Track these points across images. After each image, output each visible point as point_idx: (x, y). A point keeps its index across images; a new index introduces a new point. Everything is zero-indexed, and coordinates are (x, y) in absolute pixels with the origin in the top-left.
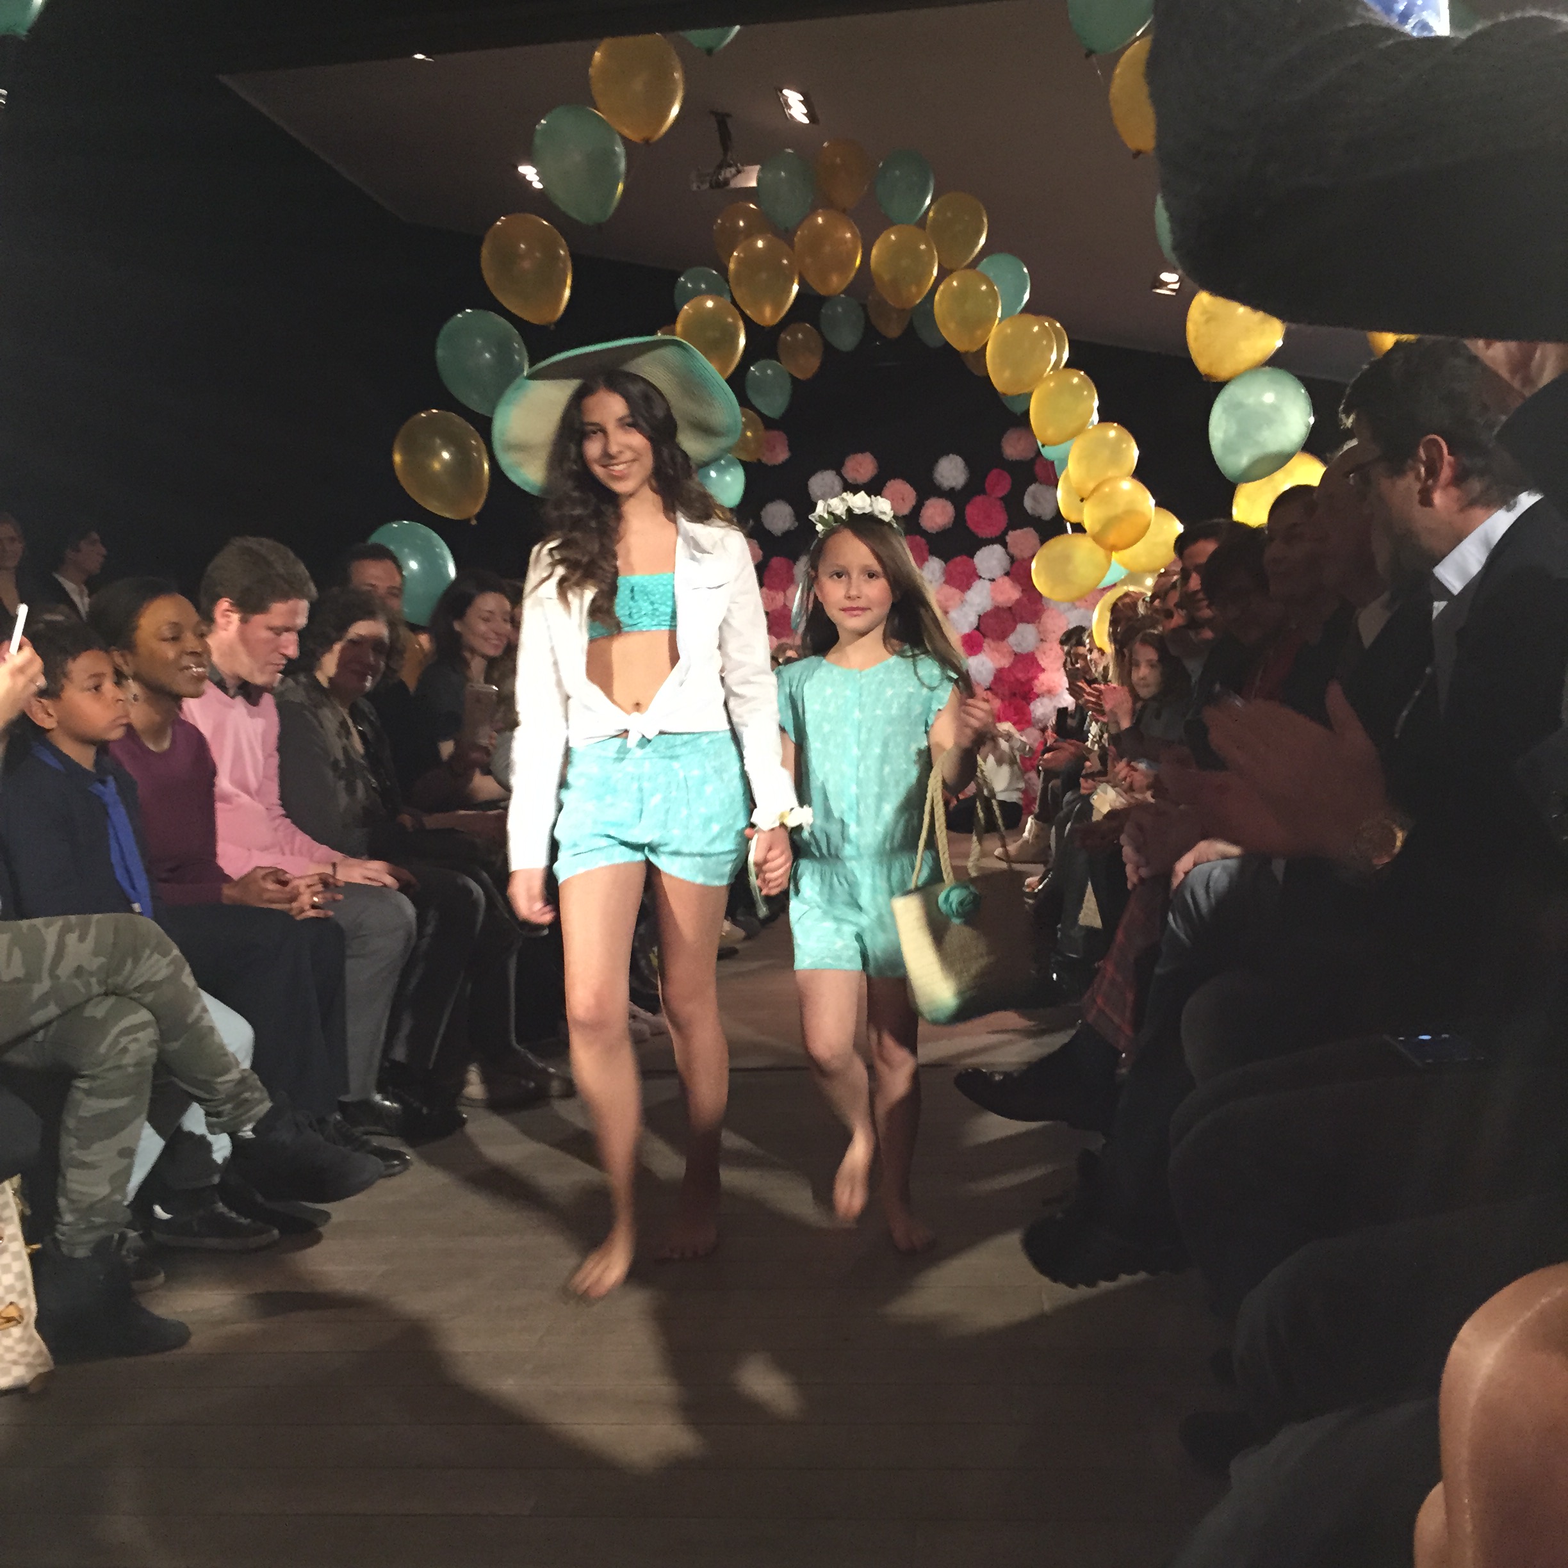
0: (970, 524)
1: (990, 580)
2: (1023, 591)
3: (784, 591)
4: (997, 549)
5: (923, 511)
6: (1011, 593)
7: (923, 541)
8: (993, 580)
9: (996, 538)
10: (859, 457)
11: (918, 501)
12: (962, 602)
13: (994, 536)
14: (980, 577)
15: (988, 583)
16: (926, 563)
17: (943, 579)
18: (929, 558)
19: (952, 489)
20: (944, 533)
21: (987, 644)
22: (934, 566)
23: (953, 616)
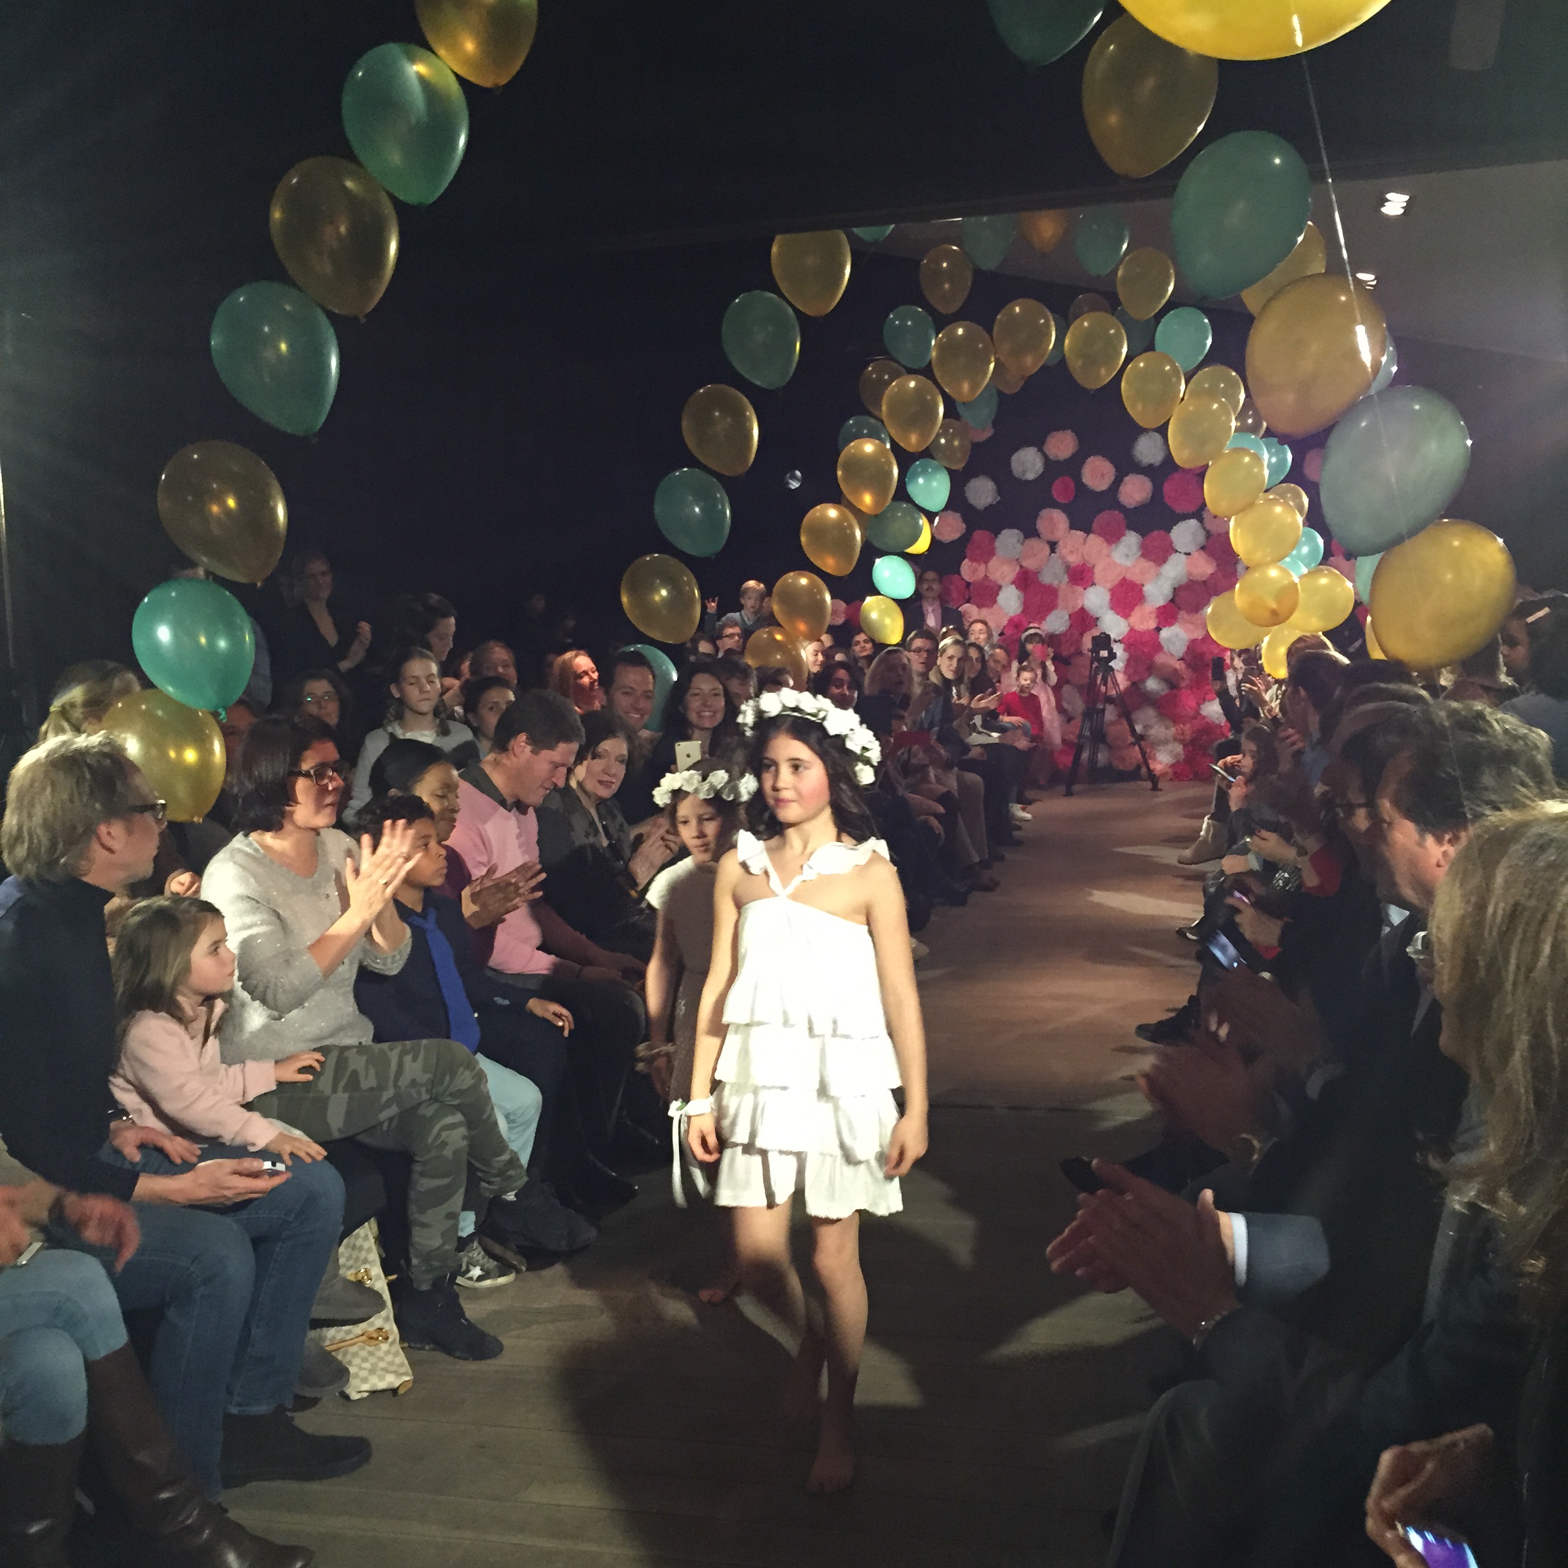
0: (1167, 500)
1: (1186, 554)
2: (1217, 566)
3: (986, 563)
4: (1193, 522)
5: (1121, 487)
6: (1205, 568)
7: (1121, 515)
8: (1189, 554)
9: (1193, 513)
10: (1060, 435)
11: (1116, 478)
12: (1158, 575)
13: (1190, 512)
14: (1176, 551)
15: (1185, 556)
16: (1124, 538)
17: (1140, 553)
18: (1127, 532)
19: (1151, 466)
20: (1141, 509)
21: (1183, 614)
22: (1131, 540)
23: (1148, 589)
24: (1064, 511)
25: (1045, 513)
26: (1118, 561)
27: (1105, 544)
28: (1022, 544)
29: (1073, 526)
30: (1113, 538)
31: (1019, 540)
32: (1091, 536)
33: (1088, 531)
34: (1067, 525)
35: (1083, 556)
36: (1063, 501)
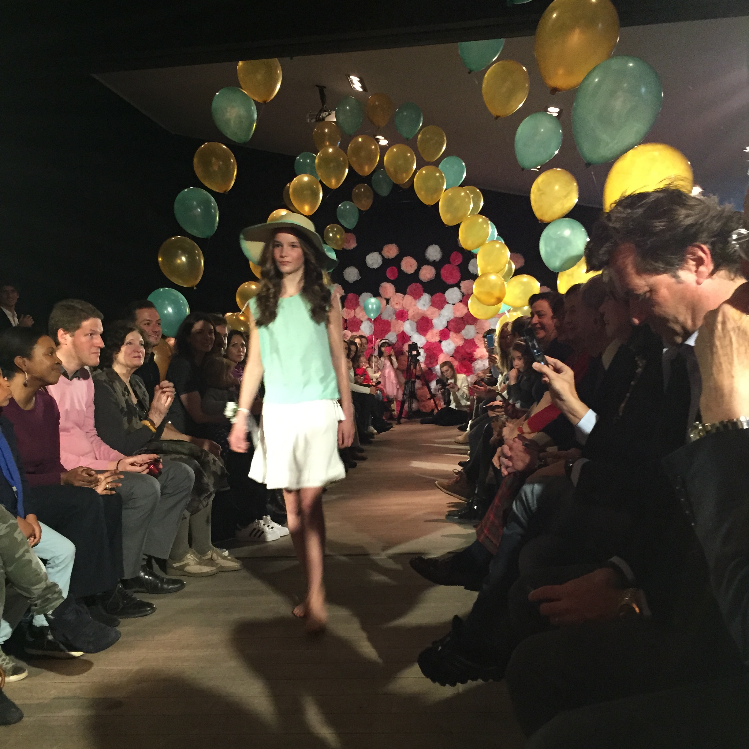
0: (443, 278)
1: (452, 304)
3: (355, 310)
4: (456, 289)
5: (420, 272)
6: (462, 310)
7: (421, 286)
10: (390, 246)
11: (418, 267)
12: (439, 315)
13: (454, 284)
14: (448, 303)
16: (422, 297)
17: (430, 304)
18: (424, 294)
19: (434, 261)
20: (430, 282)
21: (452, 334)
22: (426, 298)
23: (435, 321)
24: (392, 284)
25: (383, 284)
26: (420, 308)
27: (413, 300)
29: (397, 291)
30: (417, 296)
32: (407, 296)
33: (405, 293)
34: (395, 290)
35: (402, 306)
36: (392, 279)
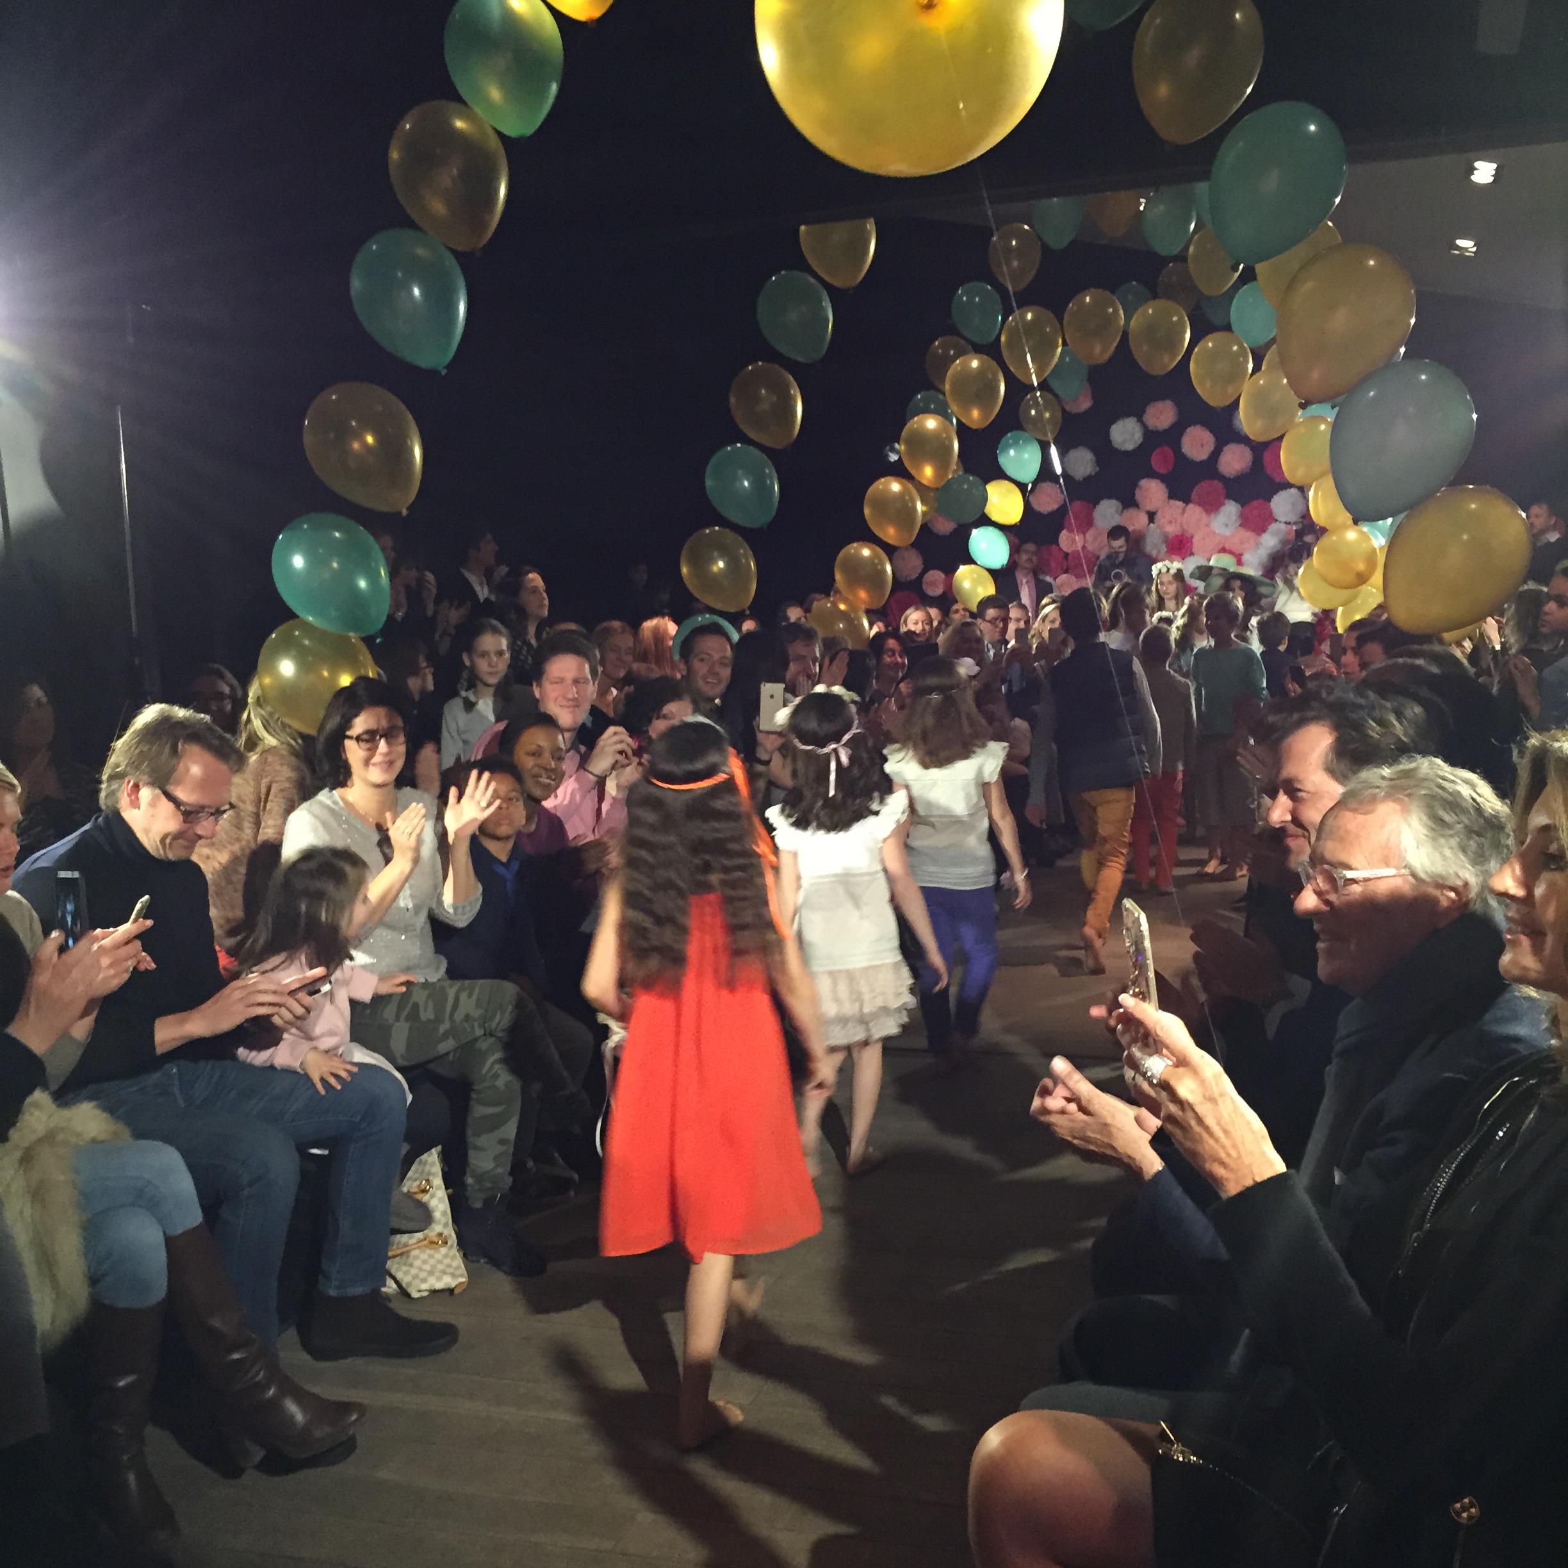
0: (1268, 470)
1: (1286, 523)
3: (1084, 534)
4: (1295, 492)
5: (1221, 457)
7: (1221, 485)
8: (1289, 523)
10: (1160, 405)
11: (1215, 448)
12: (1257, 544)
14: (1276, 520)
15: (1285, 525)
16: (1223, 507)
17: (1239, 523)
18: (1227, 501)
20: (1240, 478)
22: (1231, 510)
24: (1162, 481)
25: (1144, 483)
26: (1217, 532)
27: (1204, 514)
28: (1121, 514)
29: (1172, 496)
30: (1212, 507)
31: (1117, 512)
32: (1191, 506)
33: (1187, 501)
34: (1167, 495)
35: (1181, 526)
36: (1163, 471)
